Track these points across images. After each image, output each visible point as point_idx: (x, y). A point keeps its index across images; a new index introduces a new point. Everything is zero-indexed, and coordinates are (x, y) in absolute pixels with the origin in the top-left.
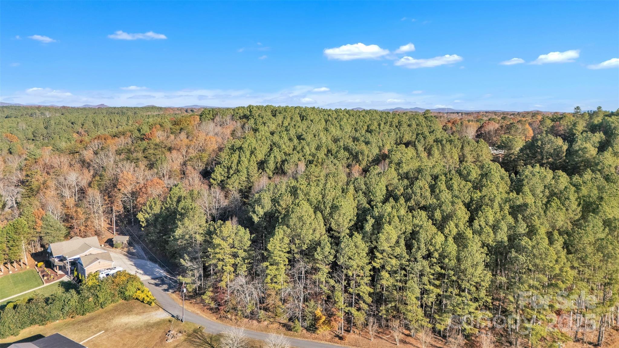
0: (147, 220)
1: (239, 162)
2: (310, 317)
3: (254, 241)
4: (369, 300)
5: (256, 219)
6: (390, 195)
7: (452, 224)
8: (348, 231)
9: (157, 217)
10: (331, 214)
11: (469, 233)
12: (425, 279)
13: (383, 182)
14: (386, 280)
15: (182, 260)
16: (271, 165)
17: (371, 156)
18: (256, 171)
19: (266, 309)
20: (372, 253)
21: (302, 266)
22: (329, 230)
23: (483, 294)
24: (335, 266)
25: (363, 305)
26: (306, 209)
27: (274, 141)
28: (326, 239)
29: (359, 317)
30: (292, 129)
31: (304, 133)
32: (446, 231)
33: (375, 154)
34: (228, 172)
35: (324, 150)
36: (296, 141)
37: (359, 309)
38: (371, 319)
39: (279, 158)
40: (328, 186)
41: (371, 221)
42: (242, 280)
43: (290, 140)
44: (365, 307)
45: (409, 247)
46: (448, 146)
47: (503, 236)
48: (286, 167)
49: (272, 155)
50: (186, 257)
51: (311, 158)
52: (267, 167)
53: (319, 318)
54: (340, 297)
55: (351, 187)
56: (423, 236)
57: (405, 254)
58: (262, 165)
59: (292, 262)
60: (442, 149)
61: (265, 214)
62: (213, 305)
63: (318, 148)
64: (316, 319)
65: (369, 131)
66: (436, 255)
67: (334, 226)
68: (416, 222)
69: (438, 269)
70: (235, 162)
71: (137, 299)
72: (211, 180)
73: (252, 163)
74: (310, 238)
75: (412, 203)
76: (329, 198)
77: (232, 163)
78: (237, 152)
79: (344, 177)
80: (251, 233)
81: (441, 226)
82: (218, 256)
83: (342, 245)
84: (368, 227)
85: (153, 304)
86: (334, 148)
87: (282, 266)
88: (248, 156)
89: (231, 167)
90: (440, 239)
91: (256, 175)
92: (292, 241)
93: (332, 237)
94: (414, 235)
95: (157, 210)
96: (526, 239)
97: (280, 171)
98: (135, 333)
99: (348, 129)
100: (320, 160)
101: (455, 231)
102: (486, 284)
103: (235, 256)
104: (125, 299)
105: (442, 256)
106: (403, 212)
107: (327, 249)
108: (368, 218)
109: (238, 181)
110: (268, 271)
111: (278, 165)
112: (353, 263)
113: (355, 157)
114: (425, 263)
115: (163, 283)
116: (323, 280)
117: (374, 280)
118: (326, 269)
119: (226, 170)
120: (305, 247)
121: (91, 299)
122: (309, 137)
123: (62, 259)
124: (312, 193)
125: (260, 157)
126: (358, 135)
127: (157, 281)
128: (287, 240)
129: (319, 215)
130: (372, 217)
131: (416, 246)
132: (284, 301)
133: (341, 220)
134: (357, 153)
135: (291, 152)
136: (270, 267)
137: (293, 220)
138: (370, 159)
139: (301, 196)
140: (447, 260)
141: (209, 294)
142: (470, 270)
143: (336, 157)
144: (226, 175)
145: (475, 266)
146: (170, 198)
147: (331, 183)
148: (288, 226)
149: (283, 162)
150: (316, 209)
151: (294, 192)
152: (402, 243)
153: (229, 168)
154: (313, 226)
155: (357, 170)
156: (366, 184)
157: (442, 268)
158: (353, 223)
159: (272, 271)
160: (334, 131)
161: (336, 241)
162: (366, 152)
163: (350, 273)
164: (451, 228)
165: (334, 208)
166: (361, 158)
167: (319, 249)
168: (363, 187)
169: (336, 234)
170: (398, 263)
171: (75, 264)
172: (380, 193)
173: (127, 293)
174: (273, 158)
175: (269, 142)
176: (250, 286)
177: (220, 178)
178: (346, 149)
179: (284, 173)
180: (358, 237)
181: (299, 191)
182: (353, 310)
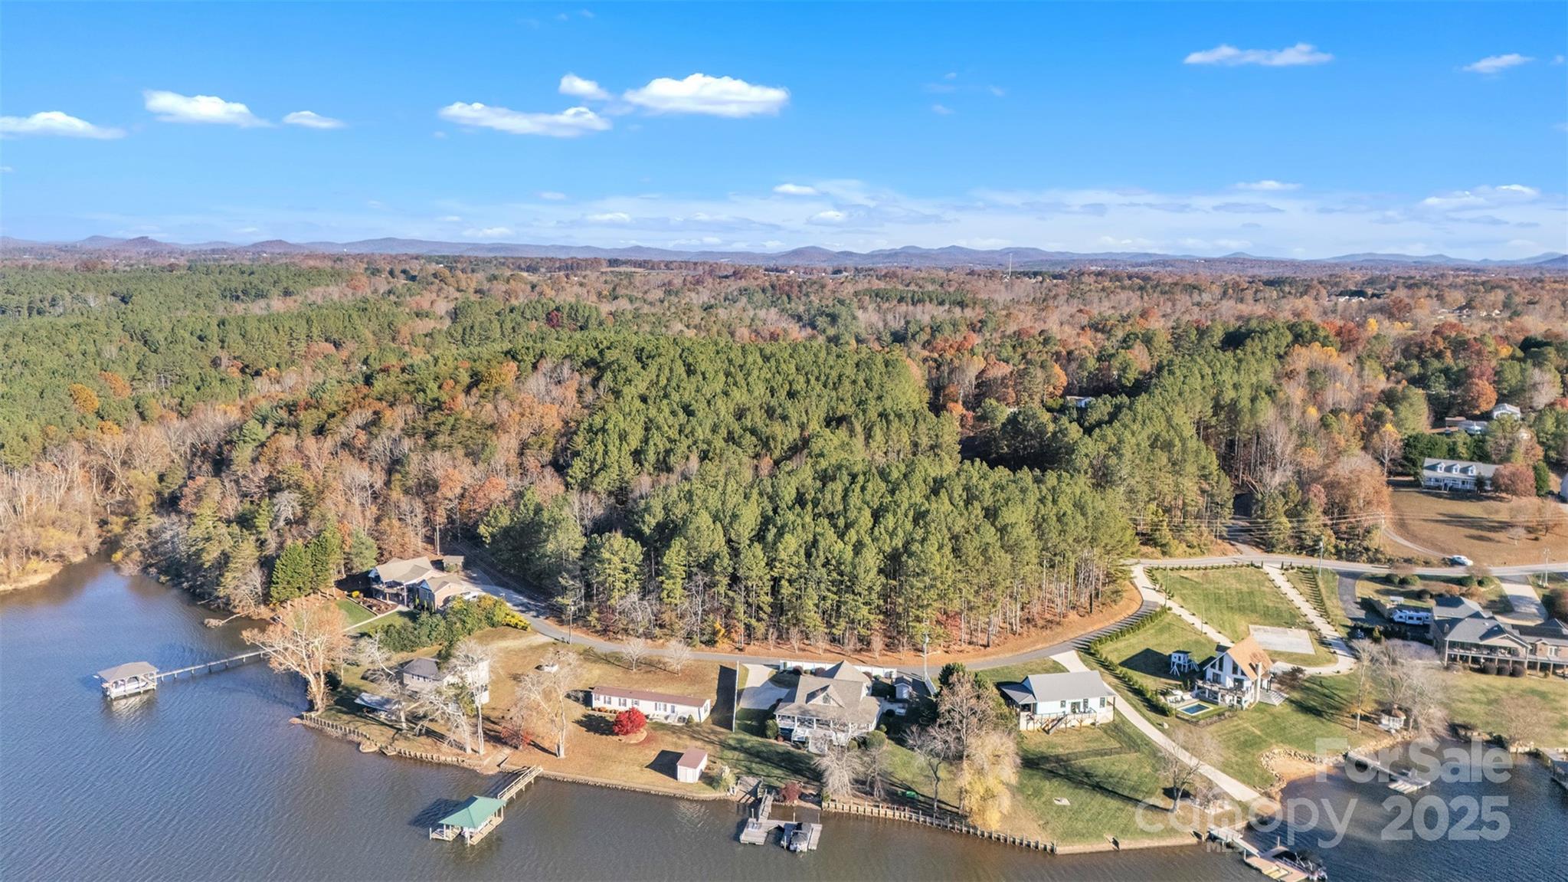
0: (493, 535)
1: (606, 452)
2: (709, 630)
3: (647, 556)
4: (769, 610)
5: (647, 531)
6: (800, 500)
7: (852, 532)
8: (748, 542)
9: (506, 532)
10: (731, 523)
11: (867, 540)
12: (823, 586)
13: (794, 482)
14: (786, 589)
15: (560, 579)
16: (651, 457)
17: (786, 443)
18: (630, 466)
19: (661, 626)
20: (770, 564)
21: (700, 579)
22: (729, 541)
23: (874, 596)
24: (735, 579)
25: (762, 615)
26: (704, 519)
27: (650, 416)
28: (725, 551)
29: (760, 628)
30: (673, 393)
31: (693, 402)
32: (846, 539)
33: (791, 440)
34: (591, 466)
35: (723, 432)
36: (682, 417)
37: (759, 620)
38: (771, 630)
39: (661, 446)
40: (729, 489)
41: (774, 531)
42: (634, 597)
43: (673, 413)
44: (765, 617)
45: (808, 555)
46: (895, 424)
47: (898, 542)
48: (672, 459)
49: (651, 443)
50: (566, 575)
51: (705, 447)
52: (646, 460)
53: (719, 631)
54: (740, 608)
55: (755, 491)
56: (822, 544)
57: (803, 562)
58: (637, 455)
59: (689, 576)
60: (888, 428)
61: (658, 524)
62: (599, 627)
63: (714, 430)
64: (715, 633)
65: (791, 395)
66: (834, 562)
67: (733, 536)
68: (818, 530)
69: (834, 575)
70: (601, 452)
71: (508, 625)
72: (569, 479)
73: (623, 453)
74: (708, 550)
75: (820, 509)
76: (730, 505)
77: (596, 454)
78: (600, 436)
79: (748, 475)
80: (643, 546)
81: (841, 536)
82: (608, 571)
83: (742, 556)
84: (770, 537)
85: (529, 629)
86: (736, 427)
87: (679, 580)
88: (617, 443)
89: (595, 460)
90: (841, 545)
91: (632, 472)
92: (689, 554)
93: (732, 548)
94: (815, 542)
95: (505, 521)
96: (917, 544)
97: (664, 466)
98: (521, 655)
99: (760, 389)
100: (718, 451)
101: (854, 539)
102: (878, 588)
103: (625, 570)
104: (493, 625)
105: (839, 563)
106: (808, 519)
107: (726, 561)
108: (771, 527)
109: (607, 480)
110: (664, 586)
111: (661, 456)
112: (753, 574)
113: (766, 443)
114: (824, 570)
115: (530, 610)
116: (722, 592)
117: (775, 590)
118: (726, 581)
119: (588, 464)
120: (702, 560)
121: (458, 625)
122: (700, 407)
123: (393, 584)
124: (710, 501)
125: (634, 443)
126: (774, 402)
127: (520, 608)
128: (683, 553)
129: (718, 524)
130: (775, 525)
131: (815, 554)
132: (682, 617)
133: (741, 530)
134: (768, 438)
135: (677, 437)
136: (667, 582)
137: (691, 530)
138: (785, 447)
139: (698, 503)
140: (843, 567)
141: (595, 614)
142: (862, 575)
143: (739, 445)
144: (588, 471)
145: (867, 571)
146: (525, 505)
147: (732, 485)
148: (686, 539)
149: (668, 452)
150: (716, 518)
151: (689, 497)
152: (802, 552)
153: (592, 462)
154: (711, 538)
155: (766, 463)
156: (773, 486)
157: (838, 574)
158: (753, 533)
159: (668, 584)
160: (738, 396)
161: (735, 552)
162: (780, 438)
163: (750, 584)
164: (852, 535)
165: (735, 517)
166: (772, 446)
167: (717, 561)
168: (770, 490)
169: (736, 545)
170: (797, 571)
171: (412, 590)
172: (789, 494)
173: (495, 619)
174: (653, 448)
175: (643, 418)
176: (645, 602)
177: (580, 476)
178: (753, 432)
179: (669, 470)
180: (758, 548)
181: (694, 498)
182: (753, 622)
